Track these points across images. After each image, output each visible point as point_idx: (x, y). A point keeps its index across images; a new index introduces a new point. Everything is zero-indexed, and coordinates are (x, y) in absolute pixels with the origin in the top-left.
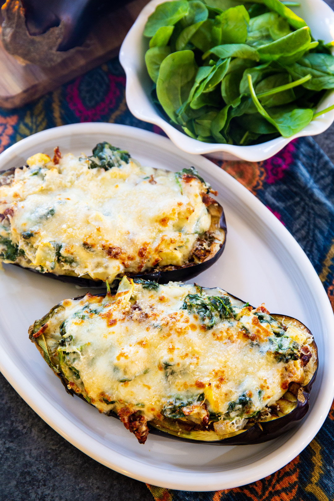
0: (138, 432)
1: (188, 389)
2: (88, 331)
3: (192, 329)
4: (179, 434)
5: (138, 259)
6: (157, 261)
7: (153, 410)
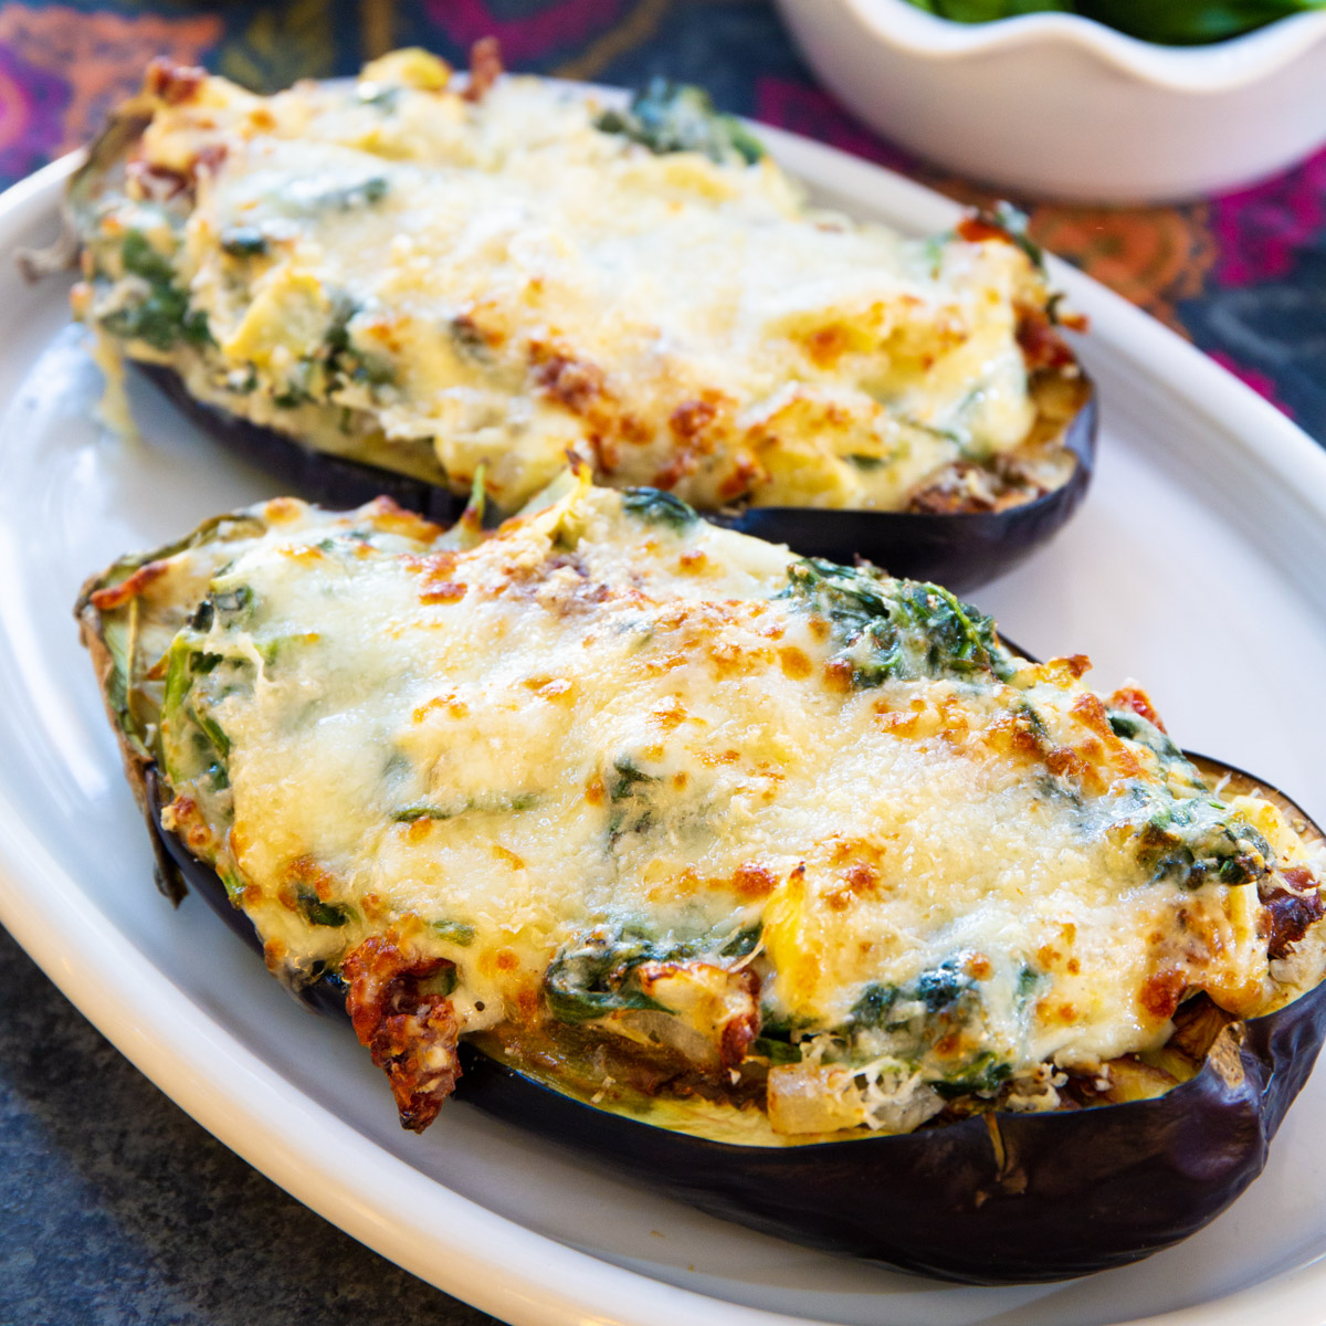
0: (403, 1070)
1: (697, 898)
2: (328, 593)
3: (785, 667)
4: (597, 1098)
5: (663, 440)
6: (744, 475)
7: (506, 962)
